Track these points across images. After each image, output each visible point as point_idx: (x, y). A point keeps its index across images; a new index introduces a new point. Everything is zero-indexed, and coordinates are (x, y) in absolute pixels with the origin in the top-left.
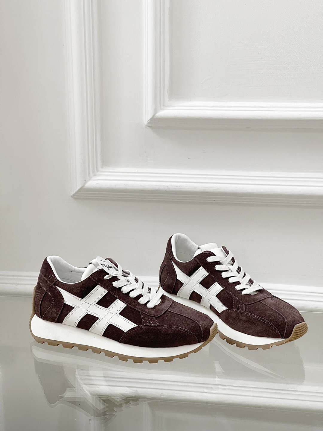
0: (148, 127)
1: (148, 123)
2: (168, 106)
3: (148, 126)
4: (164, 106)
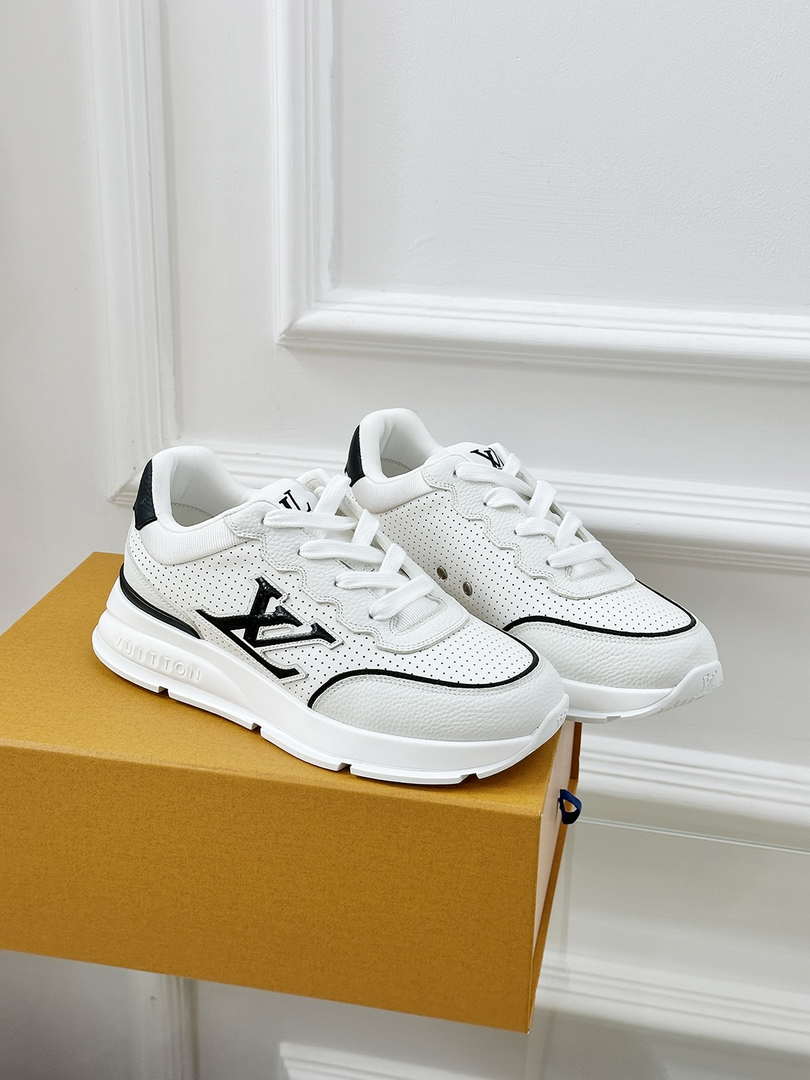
0: (284, 349)
1: (283, 340)
2: (328, 302)
4: (318, 301)
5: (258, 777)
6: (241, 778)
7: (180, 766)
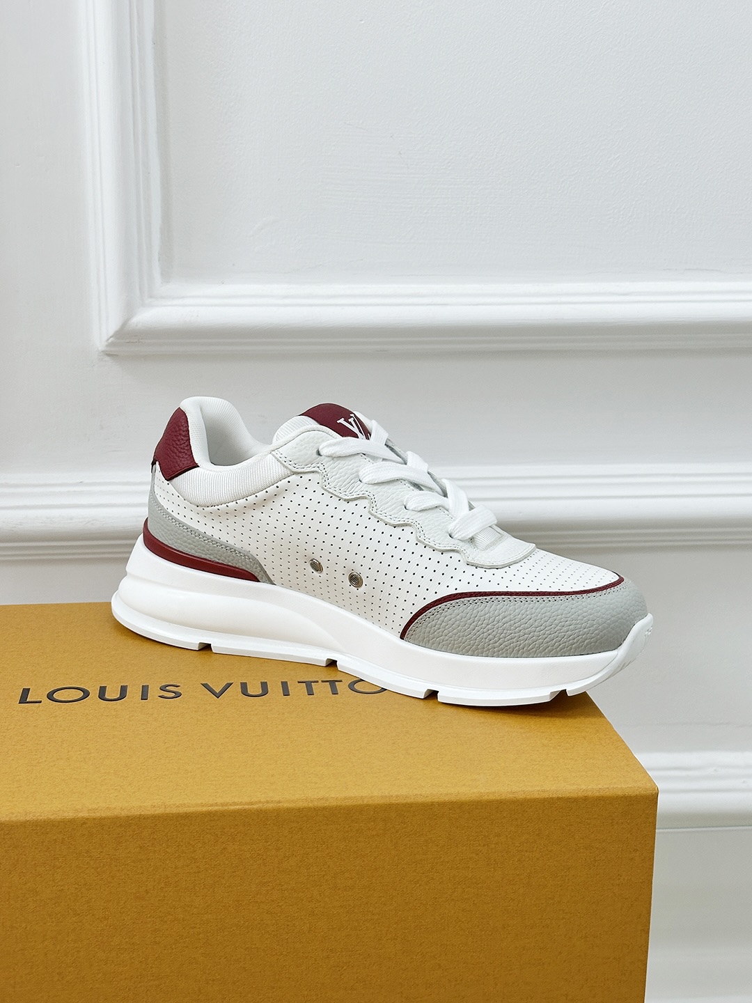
1: (107, 346)
2: (162, 297)
3: (109, 355)
4: (151, 297)
5: (311, 805)
6: (289, 810)
7: (205, 809)
